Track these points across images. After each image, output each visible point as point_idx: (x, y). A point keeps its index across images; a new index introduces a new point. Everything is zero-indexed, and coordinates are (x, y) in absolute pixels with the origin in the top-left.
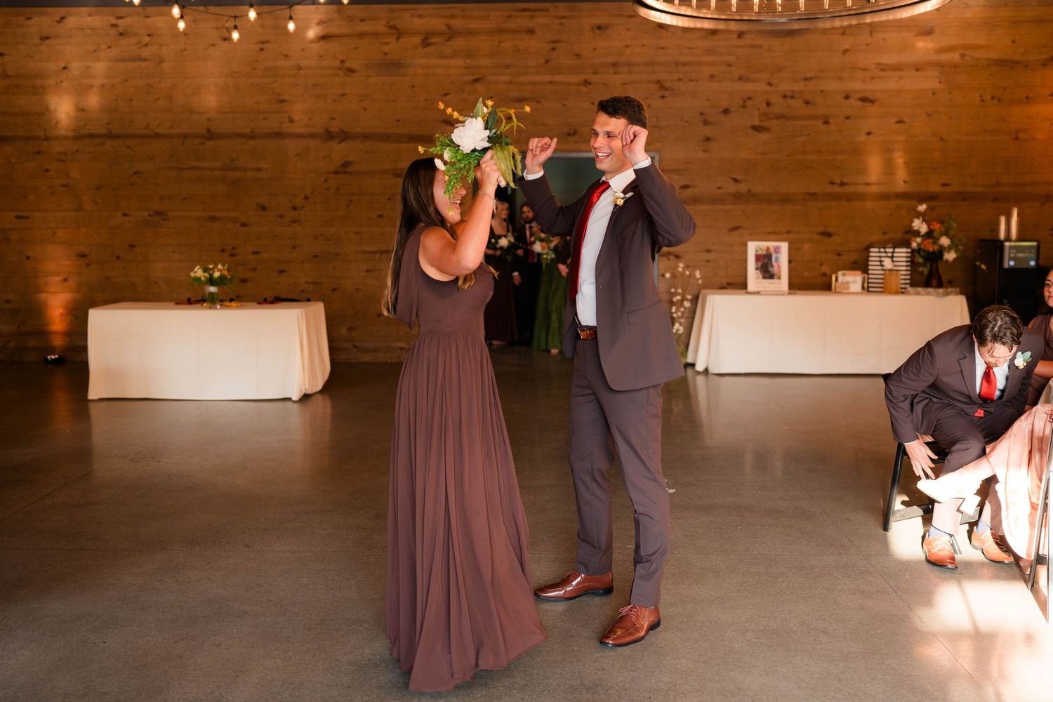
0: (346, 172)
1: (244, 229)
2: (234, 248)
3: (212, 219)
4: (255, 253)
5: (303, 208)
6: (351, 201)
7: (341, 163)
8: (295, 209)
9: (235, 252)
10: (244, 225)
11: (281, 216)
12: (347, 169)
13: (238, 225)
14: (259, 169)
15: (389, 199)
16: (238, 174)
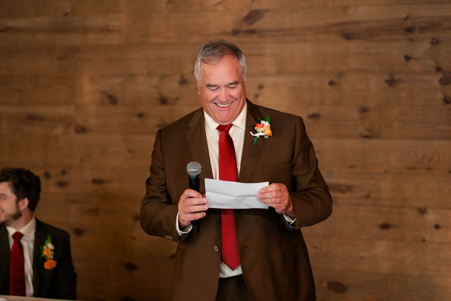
0: (252, 32)
1: (80, 138)
2: (64, 172)
3: (33, 118)
4: (95, 181)
5: (177, 99)
6: (261, 87)
7: (246, 13)
8: (163, 101)
9: (66, 178)
10: (81, 130)
11: (140, 115)
12: (254, 26)
13: (72, 130)
14: (106, 30)
15: (331, 83)
16: (75, 39)
